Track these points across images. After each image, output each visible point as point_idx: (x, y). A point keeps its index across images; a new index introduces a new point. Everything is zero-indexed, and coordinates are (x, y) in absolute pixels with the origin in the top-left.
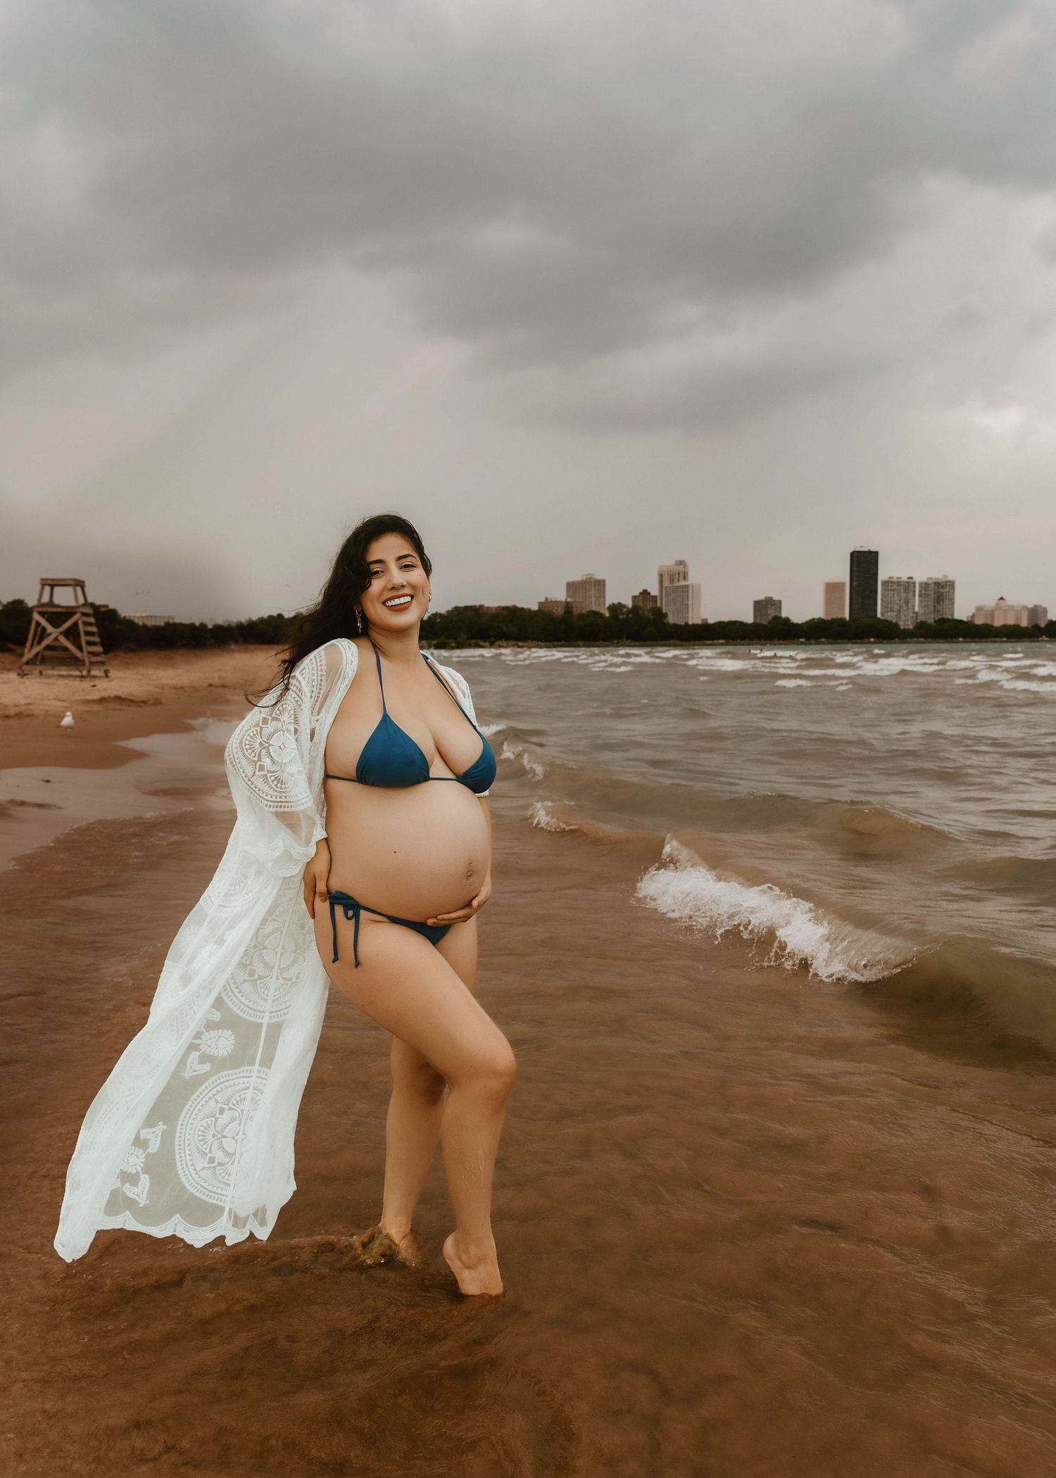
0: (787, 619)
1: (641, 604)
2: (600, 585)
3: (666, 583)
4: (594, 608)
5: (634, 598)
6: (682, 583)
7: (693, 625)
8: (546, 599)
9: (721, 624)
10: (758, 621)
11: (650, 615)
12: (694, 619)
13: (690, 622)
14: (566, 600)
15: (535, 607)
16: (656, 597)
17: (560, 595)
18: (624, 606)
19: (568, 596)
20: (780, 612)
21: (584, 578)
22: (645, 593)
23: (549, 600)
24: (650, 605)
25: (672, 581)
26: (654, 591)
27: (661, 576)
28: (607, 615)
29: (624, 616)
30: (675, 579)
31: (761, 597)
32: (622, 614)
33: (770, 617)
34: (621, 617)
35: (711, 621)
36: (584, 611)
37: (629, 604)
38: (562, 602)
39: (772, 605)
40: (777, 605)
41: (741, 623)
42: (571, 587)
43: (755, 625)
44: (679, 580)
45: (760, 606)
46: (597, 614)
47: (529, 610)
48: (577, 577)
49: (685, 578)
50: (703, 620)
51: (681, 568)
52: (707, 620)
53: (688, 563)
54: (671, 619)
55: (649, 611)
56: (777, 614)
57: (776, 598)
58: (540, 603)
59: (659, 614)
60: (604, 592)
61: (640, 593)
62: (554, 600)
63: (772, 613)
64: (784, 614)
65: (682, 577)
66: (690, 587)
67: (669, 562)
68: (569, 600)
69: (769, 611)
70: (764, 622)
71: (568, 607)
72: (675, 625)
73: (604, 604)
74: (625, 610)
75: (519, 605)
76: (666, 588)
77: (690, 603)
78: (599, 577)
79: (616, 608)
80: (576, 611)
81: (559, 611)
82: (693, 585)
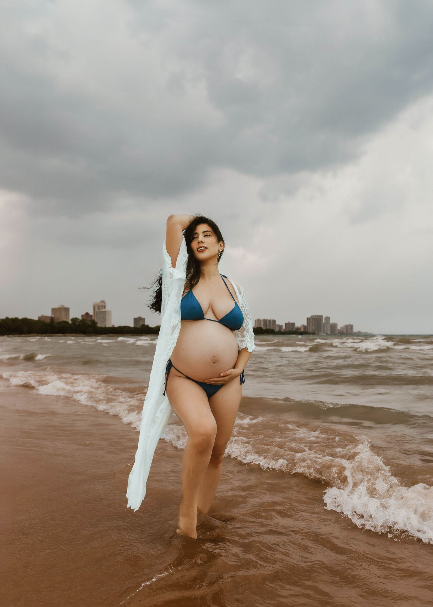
0: (148, 326)
1: (85, 318)
2: (67, 310)
3: (96, 310)
4: (64, 320)
5: (82, 316)
6: (103, 310)
7: (109, 328)
8: (42, 315)
9: (120, 327)
10: (135, 326)
11: (90, 323)
12: (109, 325)
13: (107, 326)
14: (52, 316)
15: (36, 319)
16: (91, 316)
17: (49, 314)
18: (78, 319)
19: (52, 314)
20: (144, 322)
21: (60, 307)
22: (87, 314)
23: (43, 316)
24: (89, 319)
25: (99, 309)
26: (91, 313)
27: (94, 307)
28: (70, 322)
29: (78, 323)
30: (100, 307)
31: (137, 316)
32: (77, 322)
33: (140, 325)
34: (77, 324)
35: (116, 326)
36: (60, 321)
37: (80, 317)
38: (49, 317)
39: (142, 320)
40: (143, 320)
41: (129, 327)
42: (54, 310)
43: (135, 328)
44: (102, 309)
45: (137, 320)
46: (67, 323)
47: (34, 320)
48: (57, 306)
49: (105, 308)
50: (113, 326)
51: (103, 304)
52: (114, 326)
53: (106, 301)
54: (99, 325)
55: (90, 321)
56: (143, 323)
57: (143, 317)
58: (39, 317)
59: (94, 323)
60: (69, 313)
61: (85, 314)
62: (45, 316)
63: (141, 323)
64: (146, 323)
65: (103, 307)
66: (107, 313)
67: (98, 301)
68: (53, 316)
69: (140, 322)
70: (139, 326)
71: (52, 319)
72: (101, 328)
73: (69, 318)
74: (79, 321)
75: (29, 317)
76: (97, 312)
77: (107, 318)
78: (66, 306)
79: (74, 320)
80: (56, 321)
81: (48, 321)
82: (108, 311)
